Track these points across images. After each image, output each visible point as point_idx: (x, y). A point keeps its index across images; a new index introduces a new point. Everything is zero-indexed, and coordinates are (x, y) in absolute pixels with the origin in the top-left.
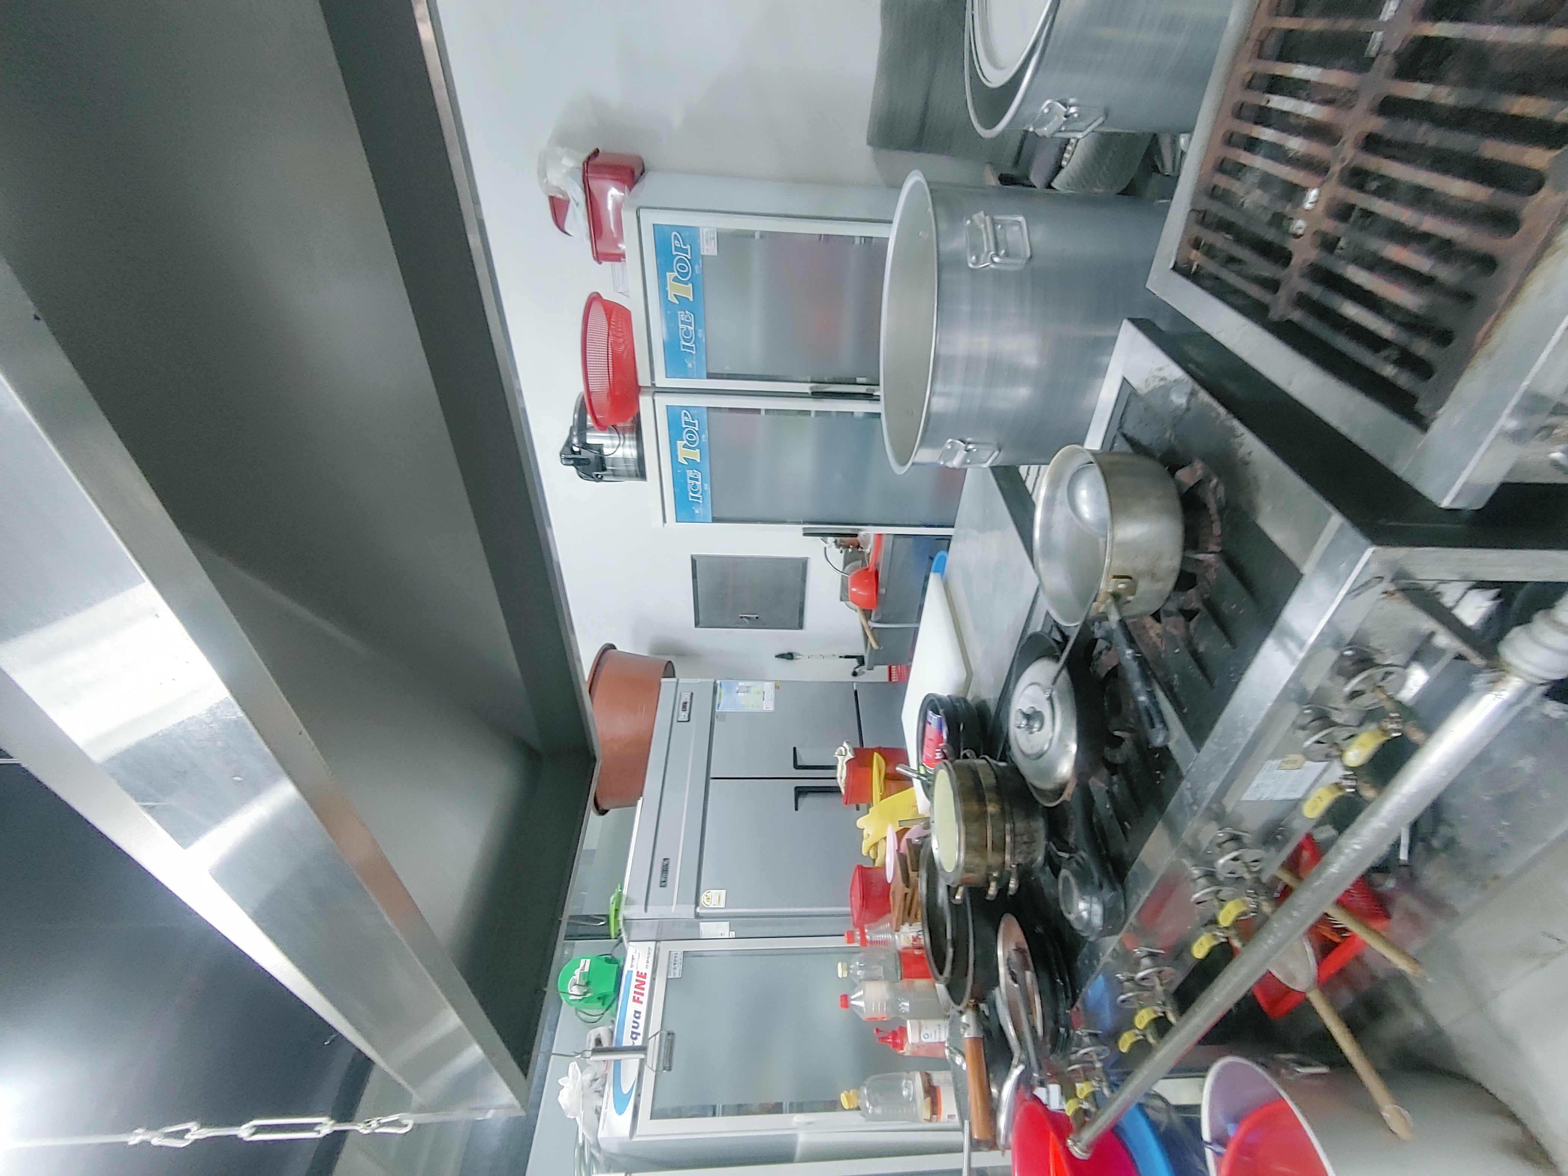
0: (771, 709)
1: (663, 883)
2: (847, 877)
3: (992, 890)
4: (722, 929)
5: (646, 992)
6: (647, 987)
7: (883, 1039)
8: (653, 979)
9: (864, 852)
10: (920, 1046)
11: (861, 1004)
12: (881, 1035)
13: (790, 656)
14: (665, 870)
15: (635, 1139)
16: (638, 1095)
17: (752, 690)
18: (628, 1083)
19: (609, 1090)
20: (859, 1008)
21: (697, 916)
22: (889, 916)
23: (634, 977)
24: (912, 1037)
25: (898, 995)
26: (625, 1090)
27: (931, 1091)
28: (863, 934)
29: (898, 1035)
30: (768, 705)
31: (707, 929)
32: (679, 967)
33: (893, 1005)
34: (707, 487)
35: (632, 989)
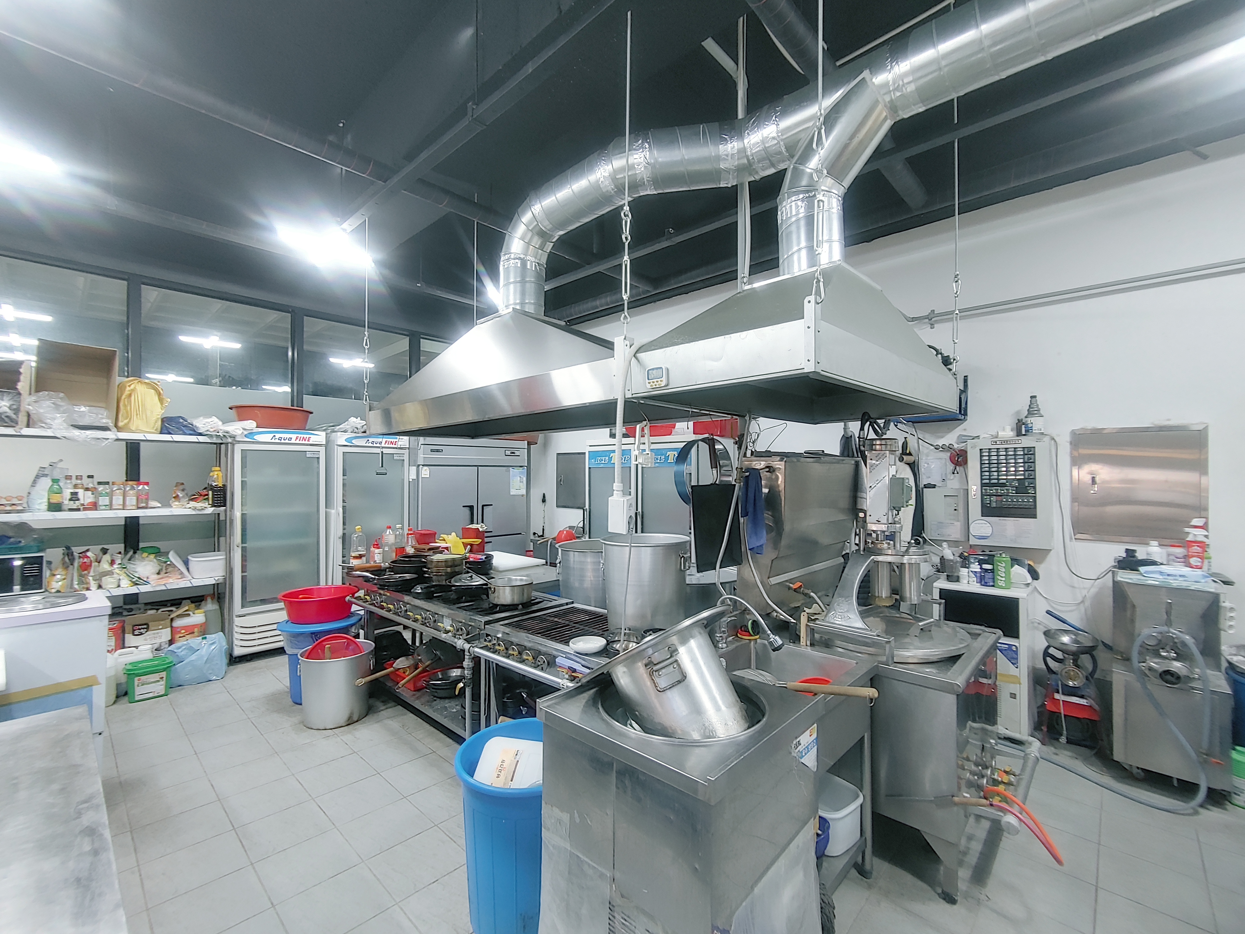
0: (512, 493)
1: (432, 451)
2: (433, 529)
3: (425, 569)
4: (413, 476)
5: (389, 446)
6: (391, 446)
7: (376, 541)
8: (394, 448)
9: (442, 535)
10: (374, 553)
11: (388, 533)
12: (378, 540)
13: (544, 501)
14: (438, 451)
15: (336, 446)
16: (351, 446)
17: (521, 484)
18: (356, 442)
19: (354, 435)
20: (386, 532)
21: (419, 465)
22: (417, 544)
23: (395, 440)
24: (377, 551)
25: (390, 546)
26: (353, 441)
27: (360, 557)
28: (411, 534)
29: (377, 546)
30: (513, 492)
31: (413, 469)
32: (398, 458)
33: (387, 544)
34: (602, 466)
35: (390, 440)
